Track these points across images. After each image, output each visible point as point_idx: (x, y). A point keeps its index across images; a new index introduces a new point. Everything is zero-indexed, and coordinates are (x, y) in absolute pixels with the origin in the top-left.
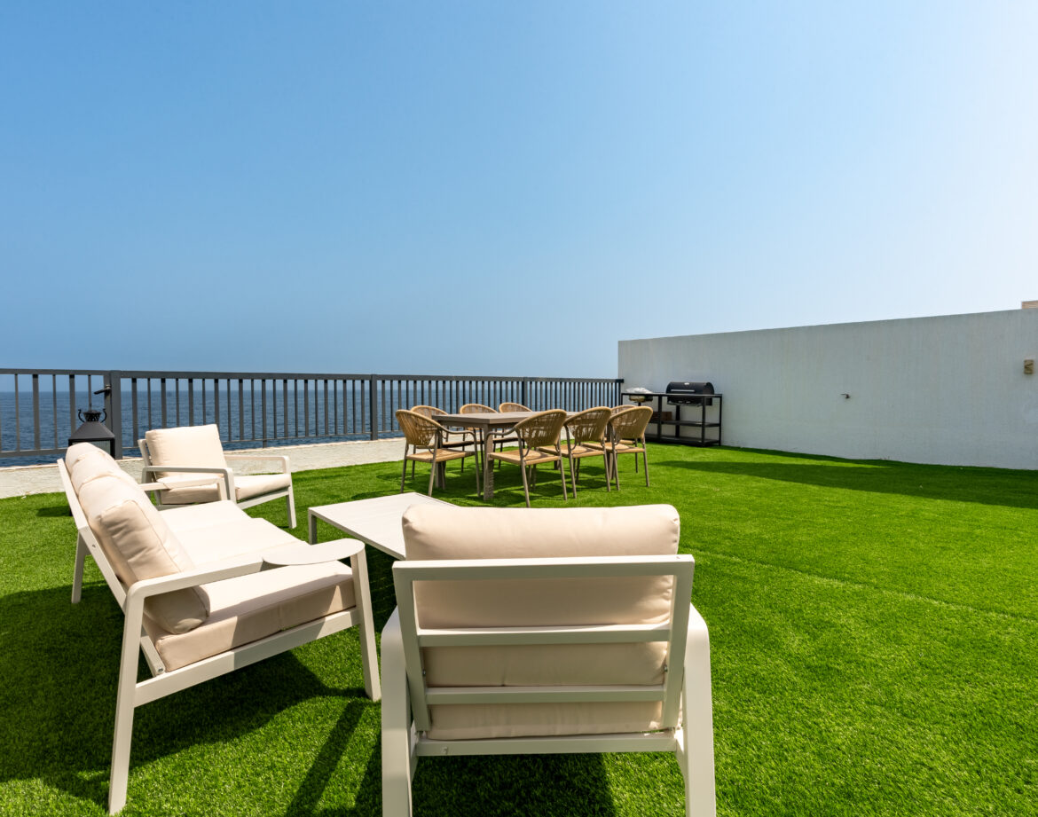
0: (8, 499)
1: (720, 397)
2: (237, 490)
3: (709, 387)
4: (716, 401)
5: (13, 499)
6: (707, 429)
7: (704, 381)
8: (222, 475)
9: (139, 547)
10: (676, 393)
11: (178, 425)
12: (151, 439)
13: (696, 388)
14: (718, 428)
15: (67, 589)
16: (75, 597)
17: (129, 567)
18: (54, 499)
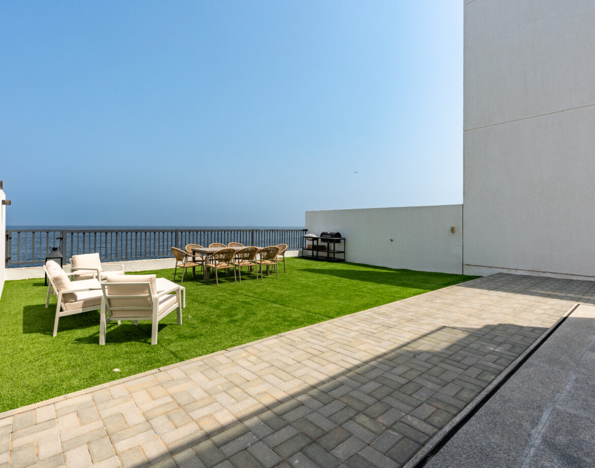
0: (21, 280)
1: (344, 239)
2: (101, 276)
3: (338, 235)
4: (342, 241)
5: (23, 280)
6: (336, 254)
7: (335, 231)
8: (96, 271)
9: (62, 284)
10: (325, 237)
11: (84, 253)
12: (74, 258)
13: (332, 235)
14: (343, 253)
15: (44, 305)
16: (46, 307)
17: (59, 288)
18: (39, 280)
